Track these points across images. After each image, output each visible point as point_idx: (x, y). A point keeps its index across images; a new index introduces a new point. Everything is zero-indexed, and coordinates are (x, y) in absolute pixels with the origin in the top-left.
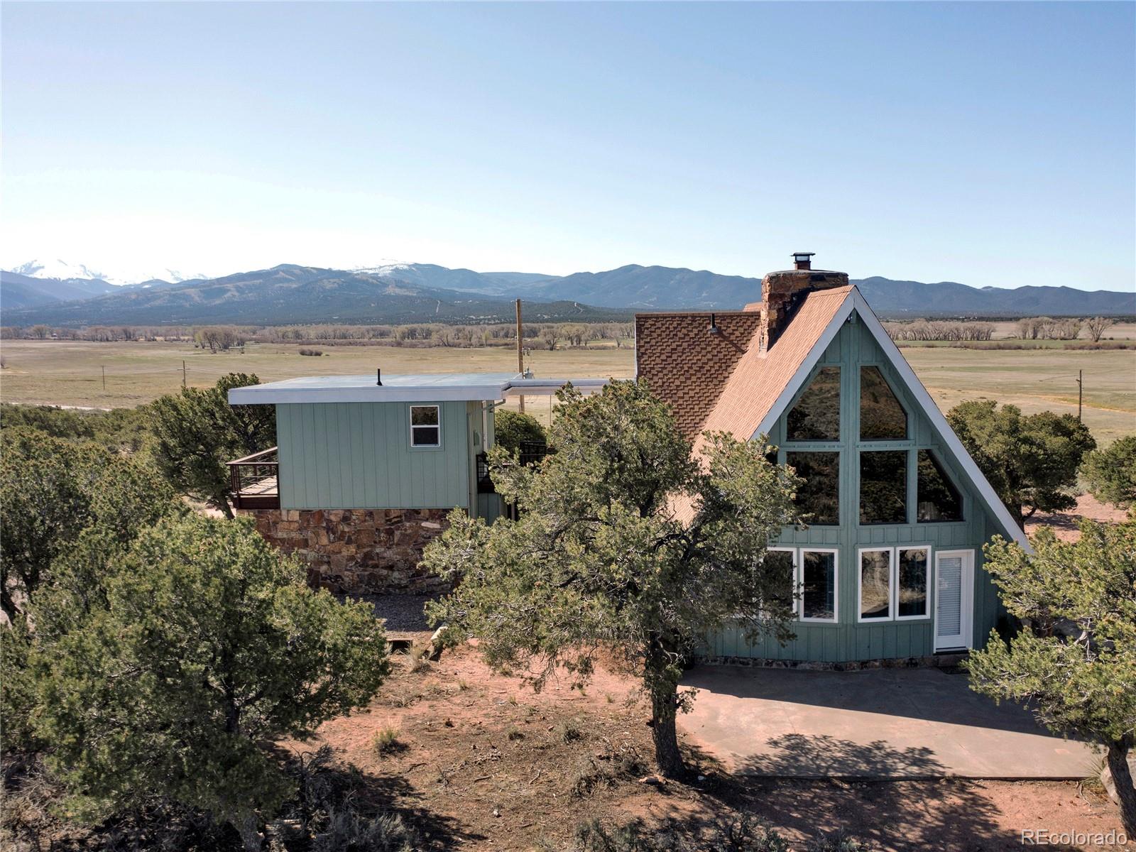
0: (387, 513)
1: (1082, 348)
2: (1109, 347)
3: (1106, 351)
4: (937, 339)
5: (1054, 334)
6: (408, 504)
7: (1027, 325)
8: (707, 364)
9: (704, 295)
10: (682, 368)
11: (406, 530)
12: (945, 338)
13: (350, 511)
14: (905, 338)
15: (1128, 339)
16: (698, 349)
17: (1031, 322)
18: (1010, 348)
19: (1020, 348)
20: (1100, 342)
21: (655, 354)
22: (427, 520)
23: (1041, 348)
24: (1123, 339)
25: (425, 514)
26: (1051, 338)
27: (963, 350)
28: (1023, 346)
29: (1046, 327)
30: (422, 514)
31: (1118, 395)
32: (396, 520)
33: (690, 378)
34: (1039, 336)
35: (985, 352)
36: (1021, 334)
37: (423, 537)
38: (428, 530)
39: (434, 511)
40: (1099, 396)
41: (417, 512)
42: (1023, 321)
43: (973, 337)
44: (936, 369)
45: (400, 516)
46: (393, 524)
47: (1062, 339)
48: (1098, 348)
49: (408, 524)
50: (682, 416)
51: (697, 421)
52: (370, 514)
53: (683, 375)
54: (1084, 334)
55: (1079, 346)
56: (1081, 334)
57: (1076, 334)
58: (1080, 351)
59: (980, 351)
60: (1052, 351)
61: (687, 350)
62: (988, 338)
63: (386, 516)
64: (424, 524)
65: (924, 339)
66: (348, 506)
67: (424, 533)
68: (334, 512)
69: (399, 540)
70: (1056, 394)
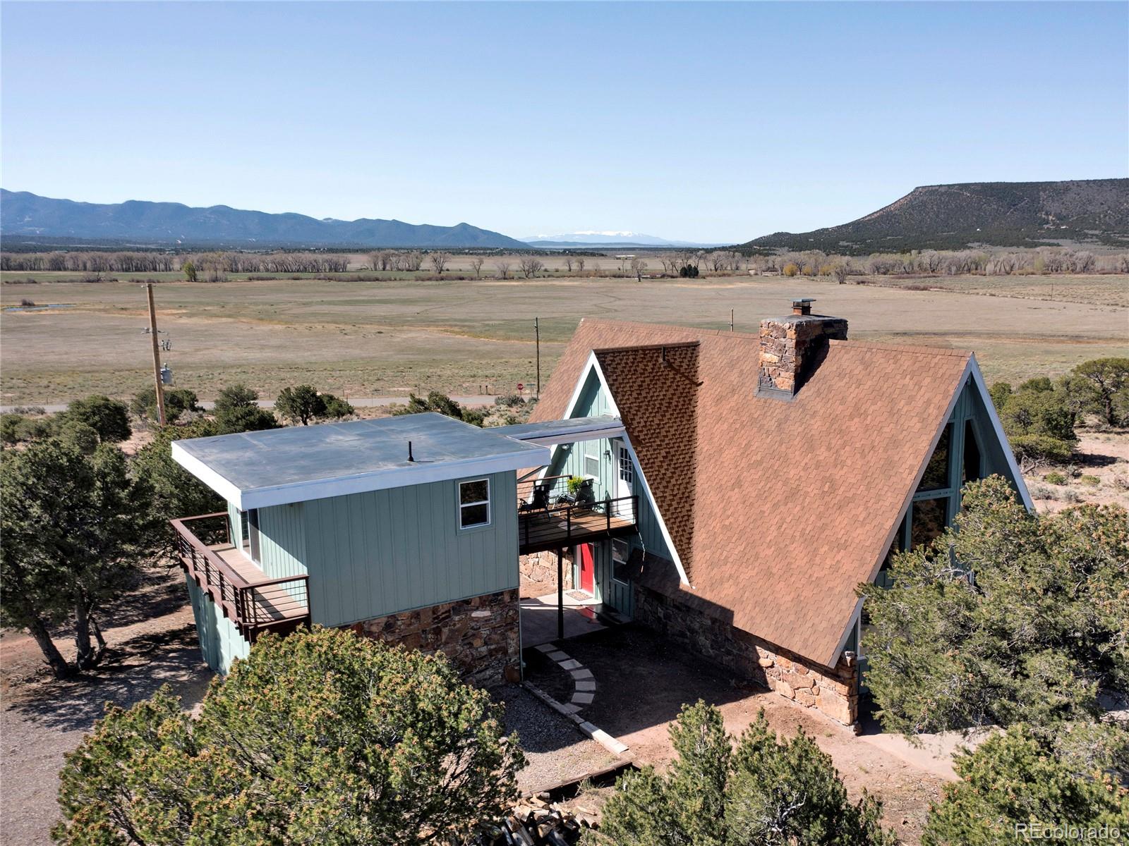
0: (435, 610)
1: (430, 279)
2: (452, 279)
3: (451, 282)
4: (298, 271)
5: (401, 265)
6: (457, 595)
7: (377, 257)
8: (672, 399)
9: (27, 219)
10: (654, 405)
11: (454, 625)
12: (305, 270)
13: (393, 616)
14: (267, 270)
15: (461, 270)
16: (659, 384)
17: (380, 254)
18: (369, 280)
19: (377, 280)
20: (443, 274)
21: (626, 392)
22: (477, 609)
23: (395, 280)
24: (456, 270)
25: (476, 602)
26: (399, 270)
27: (328, 283)
28: (380, 278)
29: (394, 259)
30: (473, 604)
31: (488, 325)
32: (444, 616)
33: (664, 416)
34: (388, 267)
35: (350, 284)
36: (372, 265)
37: (472, 628)
38: (478, 620)
39: (484, 598)
40: (473, 327)
41: (467, 602)
42: (373, 253)
43: (330, 270)
44: (317, 303)
45: (449, 611)
46: (440, 621)
47: (408, 270)
48: (442, 279)
49: (457, 618)
50: (674, 456)
51: (687, 459)
52: (416, 615)
53: (657, 412)
54: (427, 264)
55: (427, 277)
56: (423, 266)
57: (419, 265)
58: (430, 283)
59: (345, 283)
60: (406, 282)
61: (651, 386)
62: (344, 270)
63: (434, 613)
64: (474, 614)
65: (285, 271)
66: (391, 609)
67: (473, 624)
68: (376, 621)
69: (447, 638)
70: (437, 326)
